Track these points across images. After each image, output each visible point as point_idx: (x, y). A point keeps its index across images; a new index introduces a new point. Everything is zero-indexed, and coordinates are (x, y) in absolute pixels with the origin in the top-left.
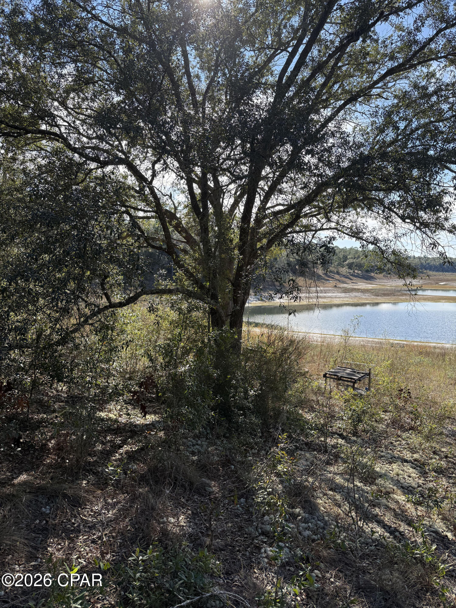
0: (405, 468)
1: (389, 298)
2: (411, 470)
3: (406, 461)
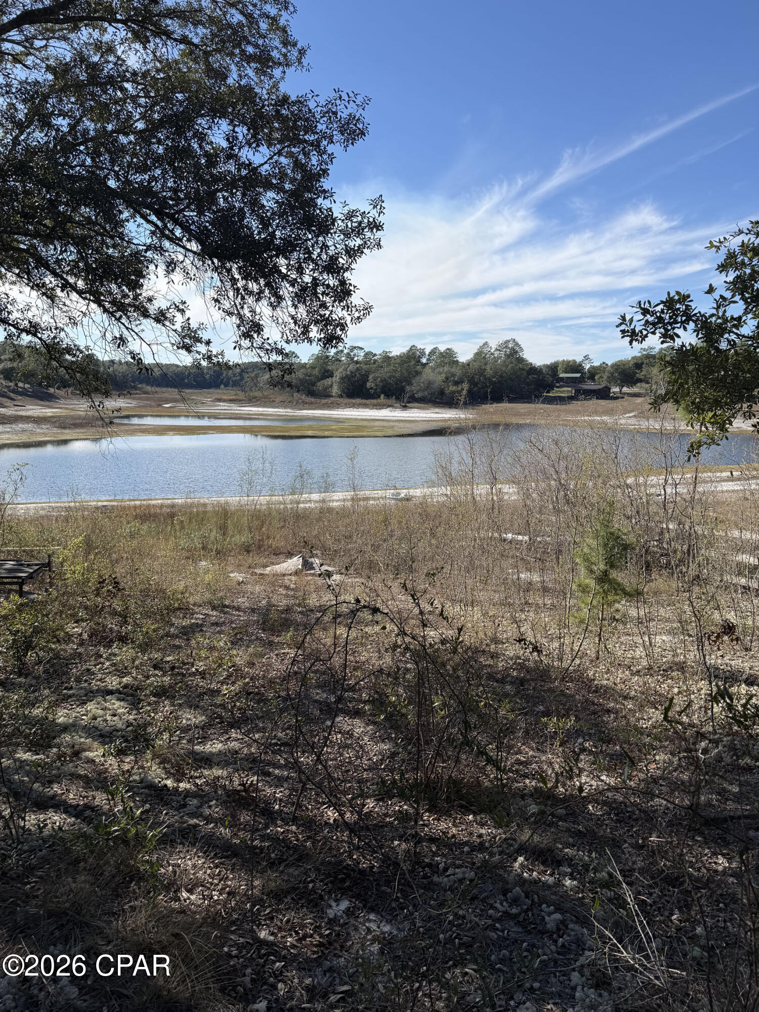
0: (107, 704)
1: (84, 430)
2: (118, 704)
3: (110, 692)
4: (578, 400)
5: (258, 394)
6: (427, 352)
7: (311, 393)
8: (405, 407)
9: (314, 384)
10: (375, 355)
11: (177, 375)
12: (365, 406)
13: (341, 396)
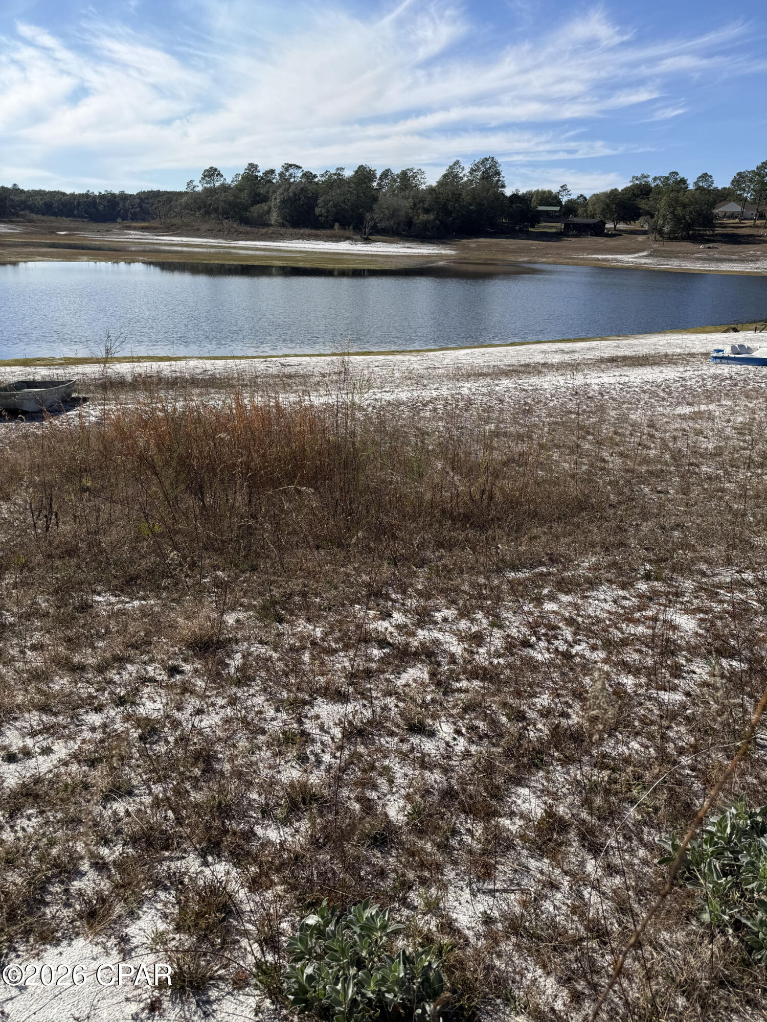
4: (568, 236)
5: (177, 221)
6: (378, 174)
7: (245, 221)
8: (367, 241)
9: (246, 209)
10: (315, 176)
11: (64, 204)
12: (317, 238)
13: (282, 225)
